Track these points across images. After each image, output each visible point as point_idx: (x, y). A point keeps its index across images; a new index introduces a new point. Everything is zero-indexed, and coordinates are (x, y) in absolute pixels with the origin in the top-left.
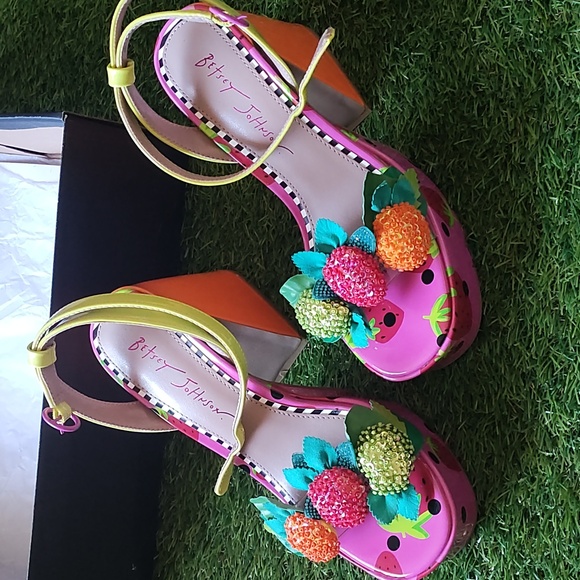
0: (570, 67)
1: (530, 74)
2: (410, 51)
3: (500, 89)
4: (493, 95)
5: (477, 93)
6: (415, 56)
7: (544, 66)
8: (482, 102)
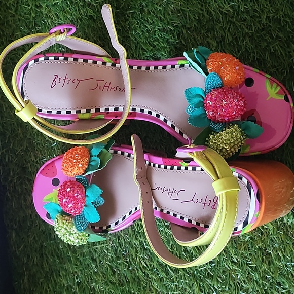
0: (225, 3)
1: (202, 10)
2: (126, 10)
3: (187, 22)
4: (183, 26)
5: (174, 27)
6: (129, 13)
7: (209, 5)
8: (179, 31)
